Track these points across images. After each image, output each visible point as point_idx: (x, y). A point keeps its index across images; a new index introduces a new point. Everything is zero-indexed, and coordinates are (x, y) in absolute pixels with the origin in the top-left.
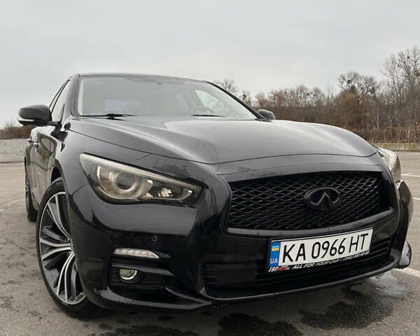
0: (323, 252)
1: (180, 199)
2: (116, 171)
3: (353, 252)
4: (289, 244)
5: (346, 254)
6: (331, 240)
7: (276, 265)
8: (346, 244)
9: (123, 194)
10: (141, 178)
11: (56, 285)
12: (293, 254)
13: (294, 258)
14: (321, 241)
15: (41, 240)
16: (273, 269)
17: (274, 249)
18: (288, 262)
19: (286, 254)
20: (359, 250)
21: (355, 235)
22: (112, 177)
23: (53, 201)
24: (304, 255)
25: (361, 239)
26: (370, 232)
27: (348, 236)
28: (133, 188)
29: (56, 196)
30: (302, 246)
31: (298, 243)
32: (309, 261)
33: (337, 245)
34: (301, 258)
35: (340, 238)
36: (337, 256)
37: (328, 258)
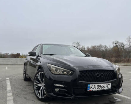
0: (99, 87)
1: (68, 74)
2: (55, 68)
3: (107, 88)
4: (92, 85)
5: (105, 88)
6: (101, 85)
7: (89, 90)
8: (105, 86)
9: (56, 73)
10: (60, 69)
11: (38, 94)
12: (93, 87)
13: (93, 88)
14: (99, 85)
15: (35, 83)
16: (88, 91)
17: (89, 86)
18: (91, 89)
19: (91, 87)
20: (108, 88)
21: (107, 84)
22: (54, 69)
23: (39, 74)
25: (108, 85)
26: (111, 84)
27: (105, 84)
28: (58, 71)
29: (40, 73)
30: (95, 86)
31: (94, 85)
32: (96, 89)
33: (103, 86)
34: (94, 88)
35: (104, 84)
36: (103, 89)
37: (101, 89)
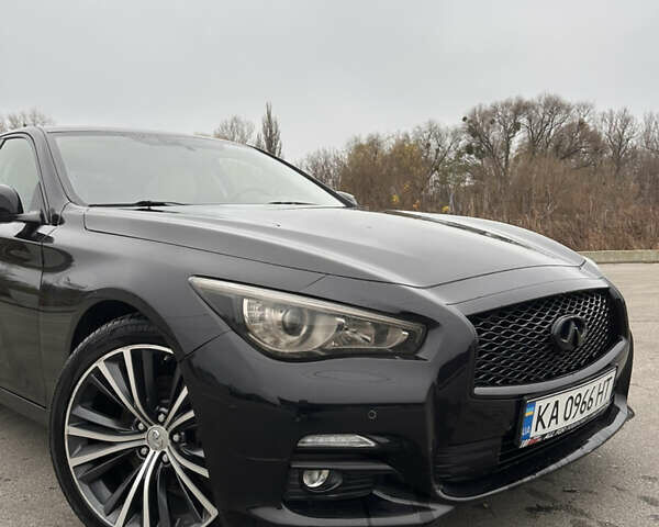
0: (575, 408)
1: (386, 347)
3: (598, 406)
4: (544, 403)
5: (593, 410)
6: (582, 390)
7: (527, 437)
12: (546, 419)
13: (547, 423)
14: (574, 393)
15: (70, 430)
16: (525, 444)
17: (528, 412)
18: (541, 431)
19: (539, 419)
20: (603, 402)
21: (603, 380)
24: (556, 417)
25: (606, 384)
29: (127, 352)
30: (556, 404)
31: (551, 401)
32: (561, 424)
33: (587, 398)
34: (553, 422)
36: (587, 413)
37: (578, 417)
